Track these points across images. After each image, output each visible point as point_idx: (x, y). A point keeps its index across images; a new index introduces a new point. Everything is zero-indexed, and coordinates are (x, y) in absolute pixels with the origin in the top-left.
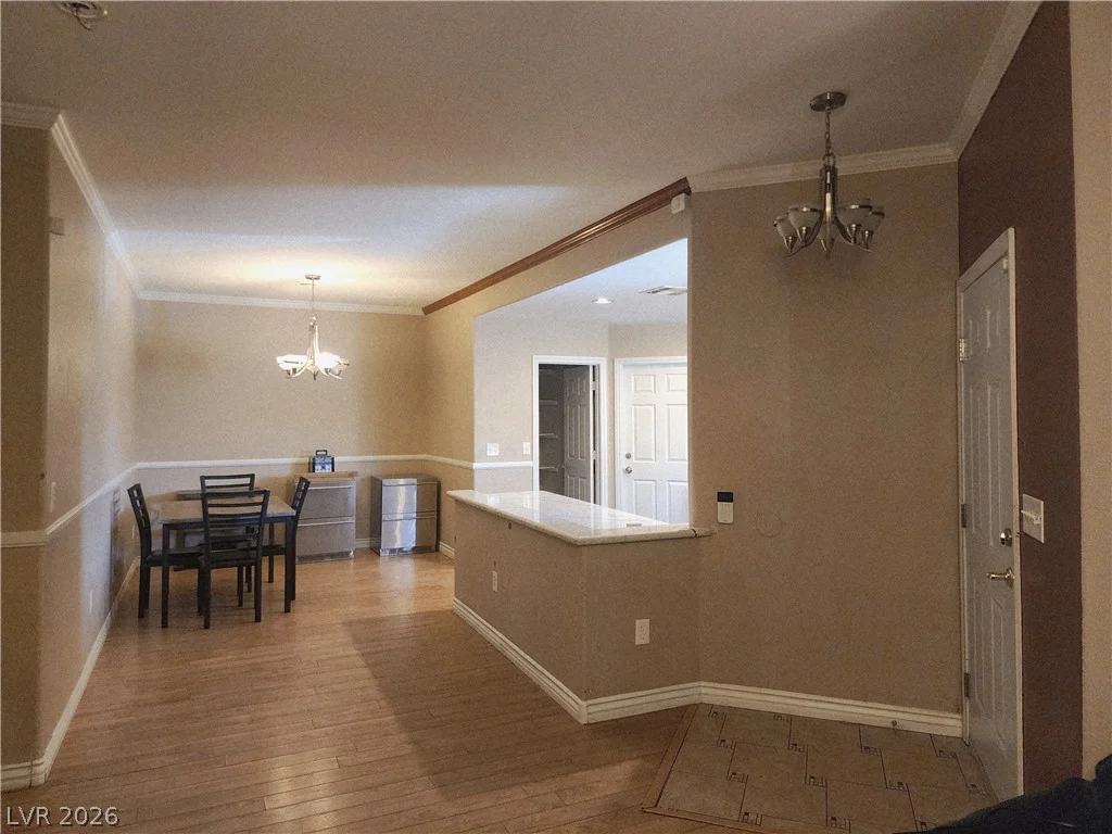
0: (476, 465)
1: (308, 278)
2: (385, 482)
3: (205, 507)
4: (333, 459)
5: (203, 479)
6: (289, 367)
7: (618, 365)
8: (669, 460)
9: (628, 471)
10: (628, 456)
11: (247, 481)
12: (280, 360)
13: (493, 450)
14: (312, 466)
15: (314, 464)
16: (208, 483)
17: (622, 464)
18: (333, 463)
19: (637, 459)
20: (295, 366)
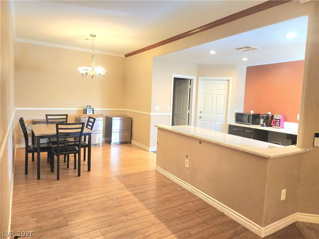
0: (152, 114)
1: (91, 36)
2: (113, 118)
3: (57, 129)
4: (93, 109)
5: (47, 116)
6: (84, 72)
7: (200, 79)
8: (216, 114)
9: (201, 117)
10: (201, 112)
11: (65, 117)
12: (79, 69)
13: (157, 108)
14: (85, 112)
15: (86, 111)
16: (49, 117)
17: (199, 115)
18: (93, 111)
19: (204, 113)
20: (87, 71)
